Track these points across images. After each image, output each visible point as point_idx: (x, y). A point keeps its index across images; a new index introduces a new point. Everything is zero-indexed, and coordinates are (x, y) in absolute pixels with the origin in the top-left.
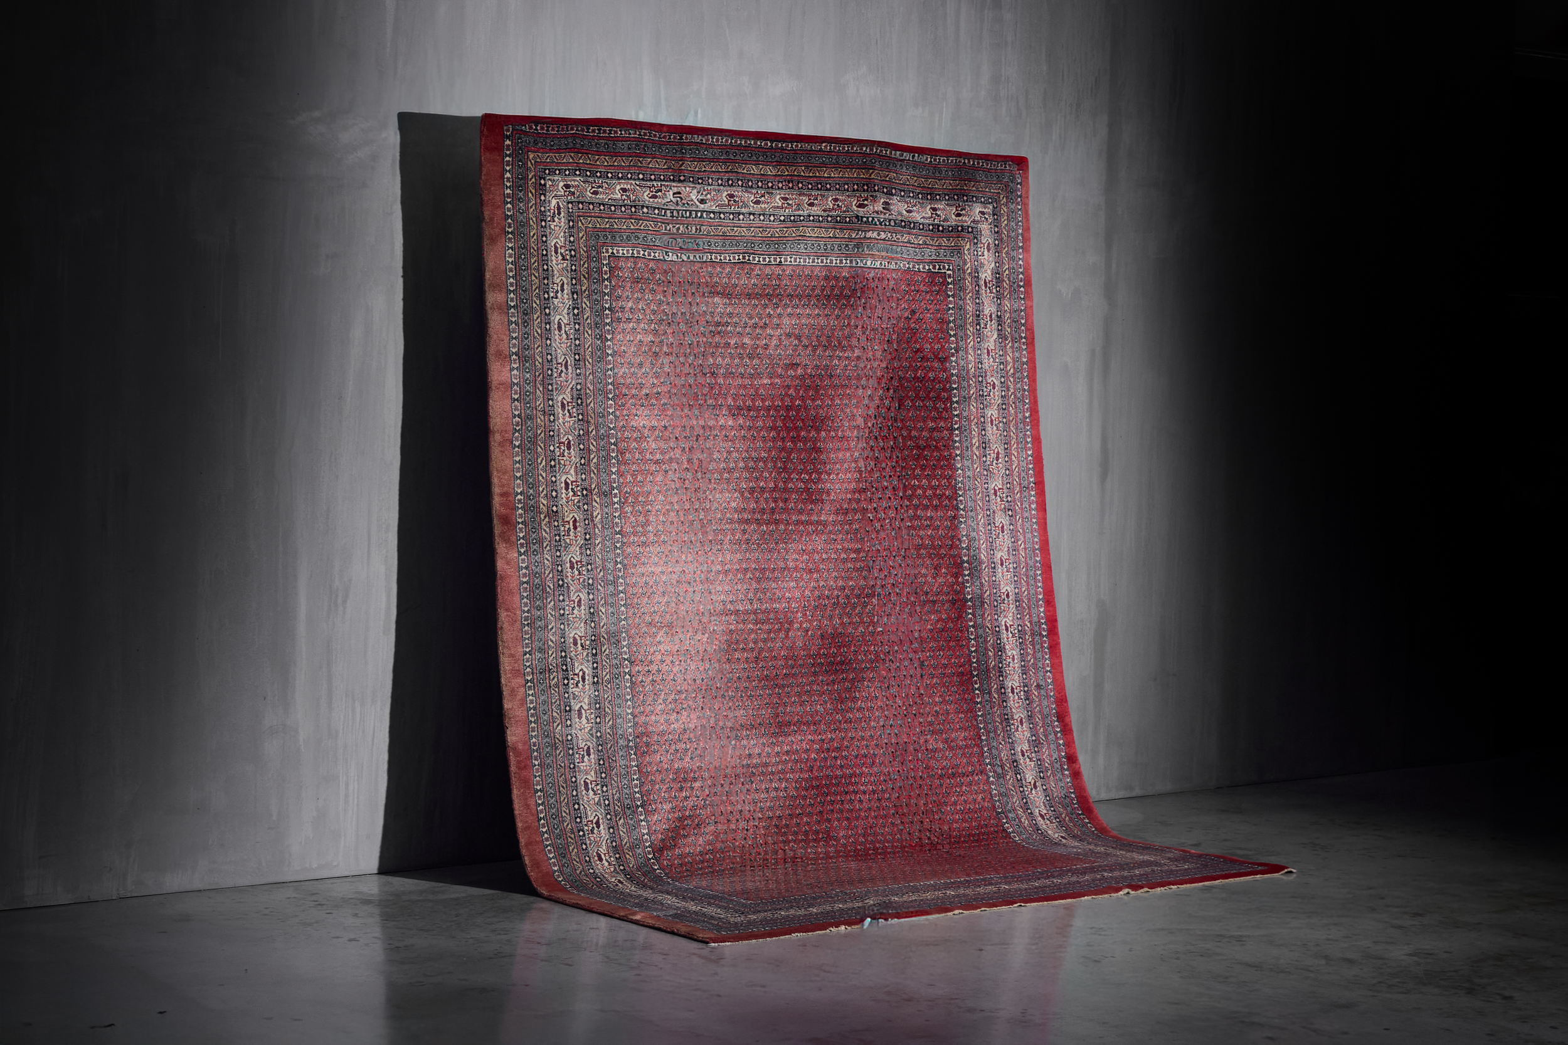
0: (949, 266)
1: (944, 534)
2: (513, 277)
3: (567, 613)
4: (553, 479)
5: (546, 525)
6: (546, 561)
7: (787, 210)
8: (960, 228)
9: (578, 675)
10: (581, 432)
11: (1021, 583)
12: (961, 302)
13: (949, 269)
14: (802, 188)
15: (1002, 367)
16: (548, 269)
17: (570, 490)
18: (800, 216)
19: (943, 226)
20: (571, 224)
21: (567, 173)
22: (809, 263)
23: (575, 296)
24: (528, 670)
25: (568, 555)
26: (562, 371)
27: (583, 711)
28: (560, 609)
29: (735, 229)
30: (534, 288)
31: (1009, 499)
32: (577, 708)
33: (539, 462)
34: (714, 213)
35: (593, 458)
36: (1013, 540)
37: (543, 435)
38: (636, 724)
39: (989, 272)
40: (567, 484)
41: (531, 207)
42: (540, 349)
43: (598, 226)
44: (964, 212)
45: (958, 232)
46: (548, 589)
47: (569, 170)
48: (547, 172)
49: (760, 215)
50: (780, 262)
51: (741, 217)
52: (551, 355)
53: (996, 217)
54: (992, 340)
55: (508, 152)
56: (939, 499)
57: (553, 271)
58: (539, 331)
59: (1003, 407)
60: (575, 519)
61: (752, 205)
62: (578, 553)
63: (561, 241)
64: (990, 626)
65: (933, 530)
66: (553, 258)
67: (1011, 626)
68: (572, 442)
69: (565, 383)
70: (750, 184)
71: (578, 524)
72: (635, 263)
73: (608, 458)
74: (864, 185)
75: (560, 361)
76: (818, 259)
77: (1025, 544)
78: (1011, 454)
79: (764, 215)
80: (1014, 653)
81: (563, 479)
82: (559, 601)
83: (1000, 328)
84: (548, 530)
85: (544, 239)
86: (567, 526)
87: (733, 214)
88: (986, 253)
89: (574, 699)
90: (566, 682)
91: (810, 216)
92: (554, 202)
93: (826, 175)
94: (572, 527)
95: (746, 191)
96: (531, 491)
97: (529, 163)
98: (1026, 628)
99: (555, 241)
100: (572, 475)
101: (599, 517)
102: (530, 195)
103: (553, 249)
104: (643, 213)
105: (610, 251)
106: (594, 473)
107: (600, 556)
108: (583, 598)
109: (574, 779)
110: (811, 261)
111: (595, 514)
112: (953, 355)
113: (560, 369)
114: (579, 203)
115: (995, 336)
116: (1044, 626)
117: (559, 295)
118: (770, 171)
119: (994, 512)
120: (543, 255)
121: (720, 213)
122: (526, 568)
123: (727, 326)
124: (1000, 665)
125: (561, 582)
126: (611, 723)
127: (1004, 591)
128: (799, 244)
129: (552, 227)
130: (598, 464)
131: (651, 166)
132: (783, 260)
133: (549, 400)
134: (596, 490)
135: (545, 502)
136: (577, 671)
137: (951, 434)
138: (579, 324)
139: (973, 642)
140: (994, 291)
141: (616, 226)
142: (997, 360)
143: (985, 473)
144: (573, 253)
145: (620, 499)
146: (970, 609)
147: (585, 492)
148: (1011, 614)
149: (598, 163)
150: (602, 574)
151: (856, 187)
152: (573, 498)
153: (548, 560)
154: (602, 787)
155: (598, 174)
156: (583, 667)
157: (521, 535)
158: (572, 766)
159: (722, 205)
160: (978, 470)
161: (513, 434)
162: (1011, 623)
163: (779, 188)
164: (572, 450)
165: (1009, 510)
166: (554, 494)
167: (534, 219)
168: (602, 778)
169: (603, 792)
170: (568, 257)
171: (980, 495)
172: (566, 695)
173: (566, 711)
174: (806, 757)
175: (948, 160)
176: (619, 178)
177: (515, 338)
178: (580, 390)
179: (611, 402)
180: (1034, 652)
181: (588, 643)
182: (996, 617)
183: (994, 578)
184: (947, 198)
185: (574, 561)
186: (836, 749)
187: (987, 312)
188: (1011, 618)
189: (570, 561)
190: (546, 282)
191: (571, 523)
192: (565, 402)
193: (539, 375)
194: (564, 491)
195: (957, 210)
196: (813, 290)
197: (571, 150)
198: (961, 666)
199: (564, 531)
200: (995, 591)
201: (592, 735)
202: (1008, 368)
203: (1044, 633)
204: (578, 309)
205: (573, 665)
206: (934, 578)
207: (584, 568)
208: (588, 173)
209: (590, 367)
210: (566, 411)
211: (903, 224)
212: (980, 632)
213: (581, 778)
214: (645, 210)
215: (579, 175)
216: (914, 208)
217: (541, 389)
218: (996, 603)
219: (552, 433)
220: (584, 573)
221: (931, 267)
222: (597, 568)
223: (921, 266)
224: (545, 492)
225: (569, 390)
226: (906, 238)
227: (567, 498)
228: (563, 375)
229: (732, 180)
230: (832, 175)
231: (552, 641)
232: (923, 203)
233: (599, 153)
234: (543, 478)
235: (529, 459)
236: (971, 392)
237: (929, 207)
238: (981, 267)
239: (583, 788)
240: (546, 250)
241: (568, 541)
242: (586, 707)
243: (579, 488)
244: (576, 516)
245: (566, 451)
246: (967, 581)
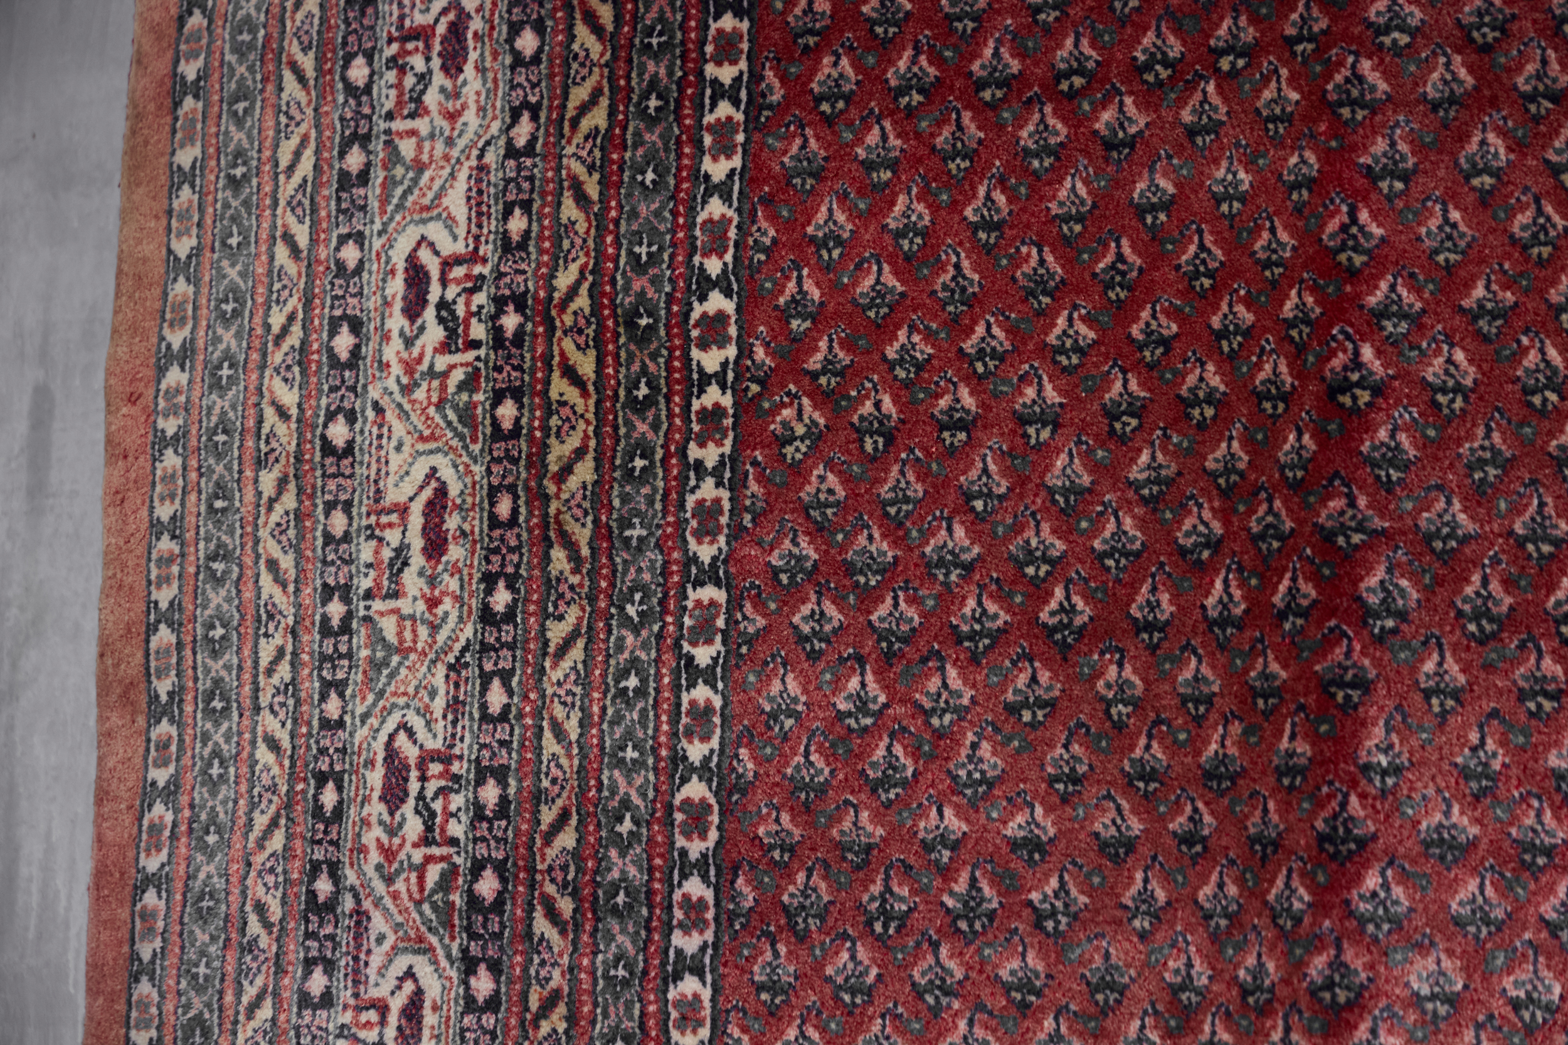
6: (264, 755)
17: (430, 314)
25: (388, 711)
35: (584, 109)
40: (416, 276)
60: (442, 491)
62: (439, 704)
68: (476, 24)
71: (452, 522)
84: (287, 562)
86: (393, 537)
94: (417, 543)
96: (228, 337)
100: (450, 222)
101: (584, 472)
106: (581, 198)
107: (572, 728)
145: (745, 351)
147: (510, 321)
150: (567, 839)
152: (442, 362)
153: (273, 745)
164: (469, 70)
185: (411, 753)
189: (391, 753)
191: (416, 520)
194: (397, 322)
207: (457, 801)
220: (456, 829)
222: (538, 797)
227: (409, 368)
234: (295, 251)
235: (239, 154)
243: (480, 298)
244: (447, 473)
245: (439, 79)
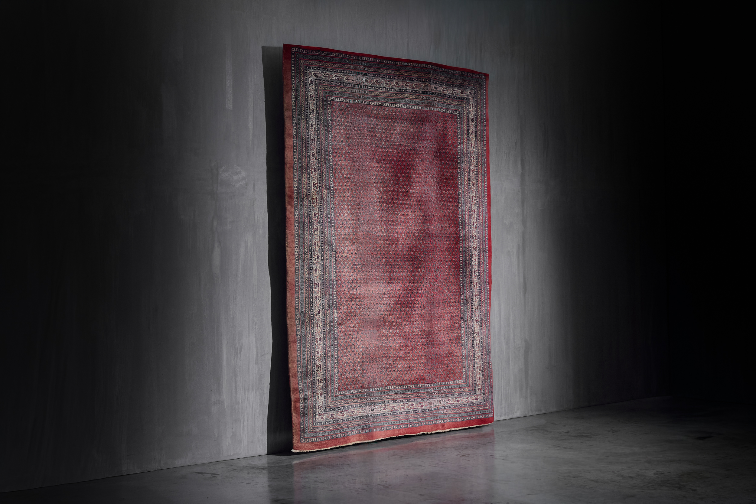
0: (458, 112)
1: (453, 212)
2: (294, 106)
3: (313, 232)
4: (309, 182)
5: (305, 199)
6: (305, 213)
7: (398, 87)
8: (462, 98)
9: (316, 256)
10: (320, 165)
11: (480, 232)
12: (462, 126)
13: (458, 113)
14: (403, 79)
15: (476, 151)
16: (308, 104)
17: (315, 187)
18: (403, 90)
19: (456, 97)
20: (316, 87)
21: (315, 68)
22: (406, 107)
23: (318, 115)
24: (297, 253)
25: (314, 211)
26: (313, 142)
27: (317, 270)
28: (310, 231)
29: (379, 93)
30: (302, 110)
31: (478, 200)
32: (315, 269)
33: (304, 175)
34: (371, 87)
35: (324, 175)
36: (478, 216)
37: (305, 165)
38: (337, 276)
39: (472, 115)
40: (314, 184)
41: (302, 80)
42: (304, 133)
43: (327, 89)
44: (464, 92)
45: (462, 99)
46: (306, 223)
47: (316, 67)
48: (308, 68)
49: (388, 88)
50: (396, 106)
51: (381, 89)
52: (309, 136)
53: (475, 95)
54: (473, 140)
55: (293, 60)
56: (452, 199)
57: (310, 105)
58: (304, 127)
59: (477, 166)
60: (317, 198)
61: (385, 84)
62: (317, 211)
63: (313, 94)
64: (468, 248)
65: (449, 210)
66: (310, 100)
67: (475, 248)
68: (316, 169)
69: (314, 147)
70: (384, 76)
71: (318, 200)
72: (340, 104)
73: (329, 175)
74: (427, 79)
75: (312, 138)
76: (410, 106)
77: (482, 217)
78: (479, 184)
79: (389, 88)
80: (476, 258)
81: (312, 183)
82: (310, 228)
83: (476, 136)
84: (306, 201)
85: (306, 92)
86: (314, 200)
87: (378, 87)
88: (471, 108)
89: (314, 265)
90: (311, 258)
91: (406, 90)
92: (310, 79)
93: (412, 75)
94: (315, 201)
95: (382, 79)
96: (300, 186)
97: (301, 64)
98: (481, 249)
99: (310, 94)
100: (316, 181)
101: (326, 197)
102: (301, 76)
103: (310, 96)
104: (344, 85)
105: (331, 98)
106: (324, 181)
107: (326, 212)
108: (319, 227)
109: (312, 295)
110: (407, 107)
111: (324, 196)
112: (459, 145)
113: (312, 141)
114: (319, 80)
115: (474, 139)
116: (487, 249)
117: (312, 114)
118: (391, 72)
119: (472, 205)
120: (306, 98)
121: (373, 87)
122: (297, 215)
123: (376, 129)
124: (471, 262)
125: (310, 221)
126: (327, 275)
127: (474, 234)
128: (403, 100)
129: (309, 88)
130: (325, 178)
131: (346, 68)
132: (397, 105)
133: (308, 152)
134: (325, 187)
135: (305, 191)
136: (315, 255)
137: (457, 175)
138: (319, 125)
139: (461, 253)
140: (474, 122)
141: (333, 89)
142: (475, 148)
143: (469, 190)
144: (317, 98)
145: (334, 191)
146: (461, 240)
147: (320, 188)
148: (476, 243)
149: (327, 66)
150: (326, 219)
151: (423, 80)
152: (316, 190)
153: (306, 212)
154: (322, 298)
155: (327, 70)
156: (318, 253)
157: (296, 203)
158: (311, 290)
159: (374, 84)
160: (467, 189)
161: (294, 165)
162: (476, 247)
163: (395, 79)
164: (316, 172)
165: (477, 204)
166: (309, 188)
167: (303, 85)
168: (322, 295)
169: (322, 300)
170: (315, 100)
171: (467, 198)
172: (311, 263)
173: (311, 269)
174: (398, 292)
175: (458, 72)
176: (334, 72)
177: (295, 129)
178: (319, 149)
179: (331, 155)
180: (483, 258)
181: (320, 244)
182: (470, 244)
183: (470, 230)
184: (458, 86)
185: (316, 213)
186: (409, 290)
187: (471, 130)
188: (476, 245)
189: (314, 213)
190: (307, 108)
191: (315, 199)
192: (314, 154)
193: (304, 143)
194: (313, 187)
195: (461, 91)
196: (408, 117)
197: (316, 60)
198: (456, 262)
199: (312, 202)
200: (470, 234)
201: (320, 279)
202: (479, 151)
203: (487, 251)
204: (319, 119)
205: (314, 252)
206: (449, 228)
207: (319, 216)
208: (323, 69)
209: (323, 141)
210: (314, 157)
211: (441, 95)
212: (464, 249)
213: (314, 295)
214: (344, 84)
215: (320, 70)
216: (446, 89)
217: (305, 148)
218: (470, 239)
219: (308, 165)
220: (319, 218)
221: (452, 112)
222: (324, 216)
223: (449, 111)
224: (305, 187)
225: (315, 149)
226: (442, 100)
227: (314, 190)
228: (313, 143)
229: (377, 75)
230: (415, 75)
231: (306, 243)
232: (449, 88)
233: (327, 62)
234: (305, 182)
235: (300, 174)
236: (465, 160)
237: (452, 89)
238: (469, 113)
239: (315, 298)
240: (307, 97)
241: (314, 206)
242: (318, 268)
243: (318, 186)
244: (317, 197)
245: (314, 172)
246: (461, 230)
